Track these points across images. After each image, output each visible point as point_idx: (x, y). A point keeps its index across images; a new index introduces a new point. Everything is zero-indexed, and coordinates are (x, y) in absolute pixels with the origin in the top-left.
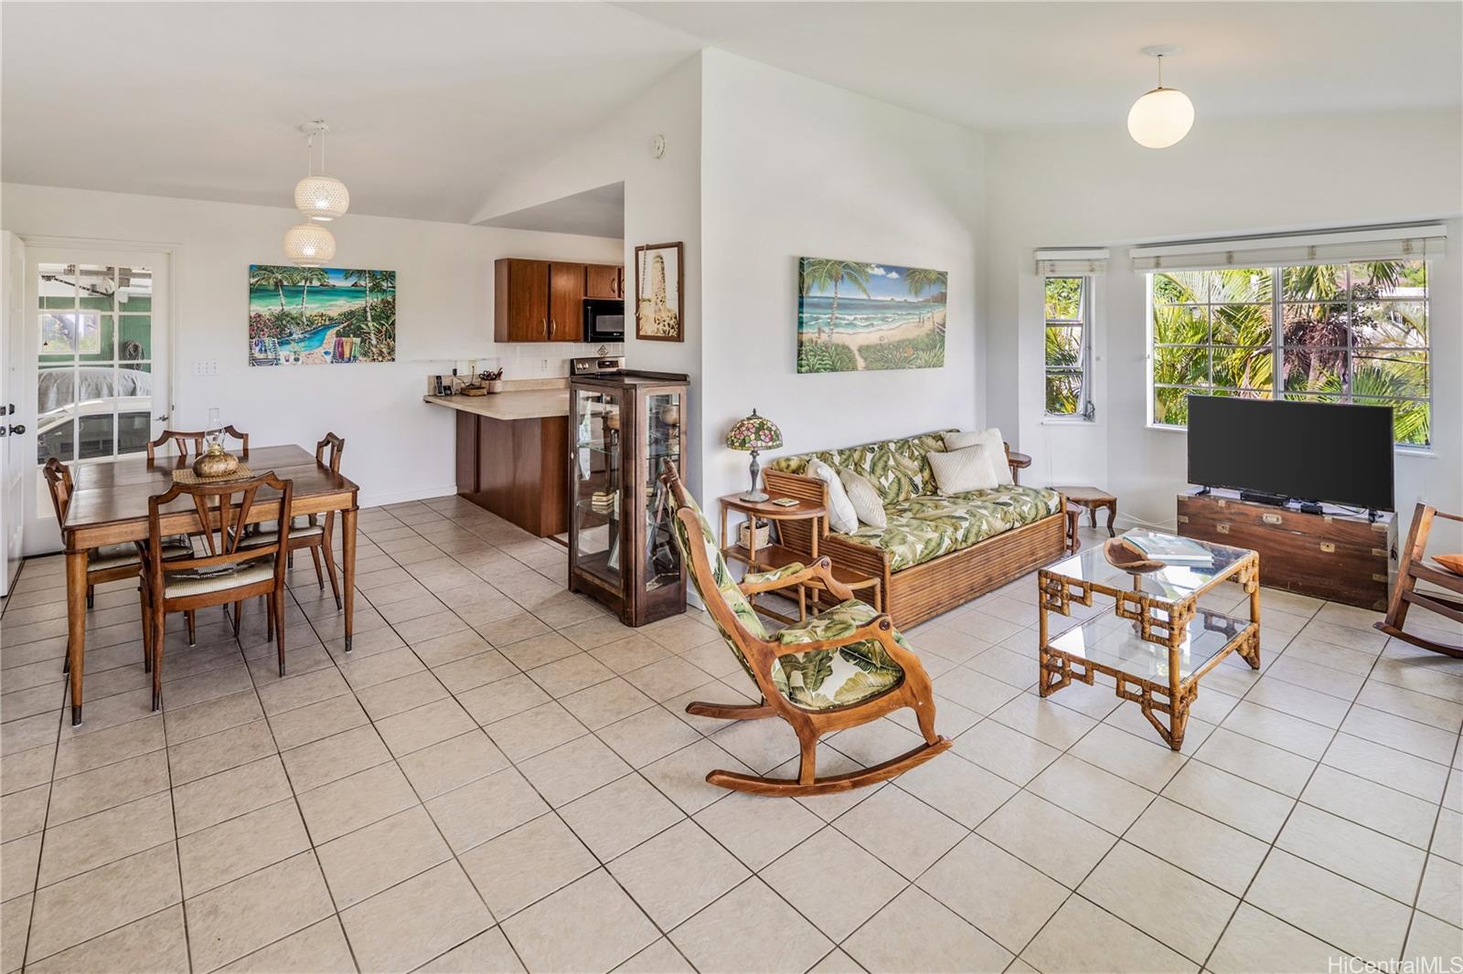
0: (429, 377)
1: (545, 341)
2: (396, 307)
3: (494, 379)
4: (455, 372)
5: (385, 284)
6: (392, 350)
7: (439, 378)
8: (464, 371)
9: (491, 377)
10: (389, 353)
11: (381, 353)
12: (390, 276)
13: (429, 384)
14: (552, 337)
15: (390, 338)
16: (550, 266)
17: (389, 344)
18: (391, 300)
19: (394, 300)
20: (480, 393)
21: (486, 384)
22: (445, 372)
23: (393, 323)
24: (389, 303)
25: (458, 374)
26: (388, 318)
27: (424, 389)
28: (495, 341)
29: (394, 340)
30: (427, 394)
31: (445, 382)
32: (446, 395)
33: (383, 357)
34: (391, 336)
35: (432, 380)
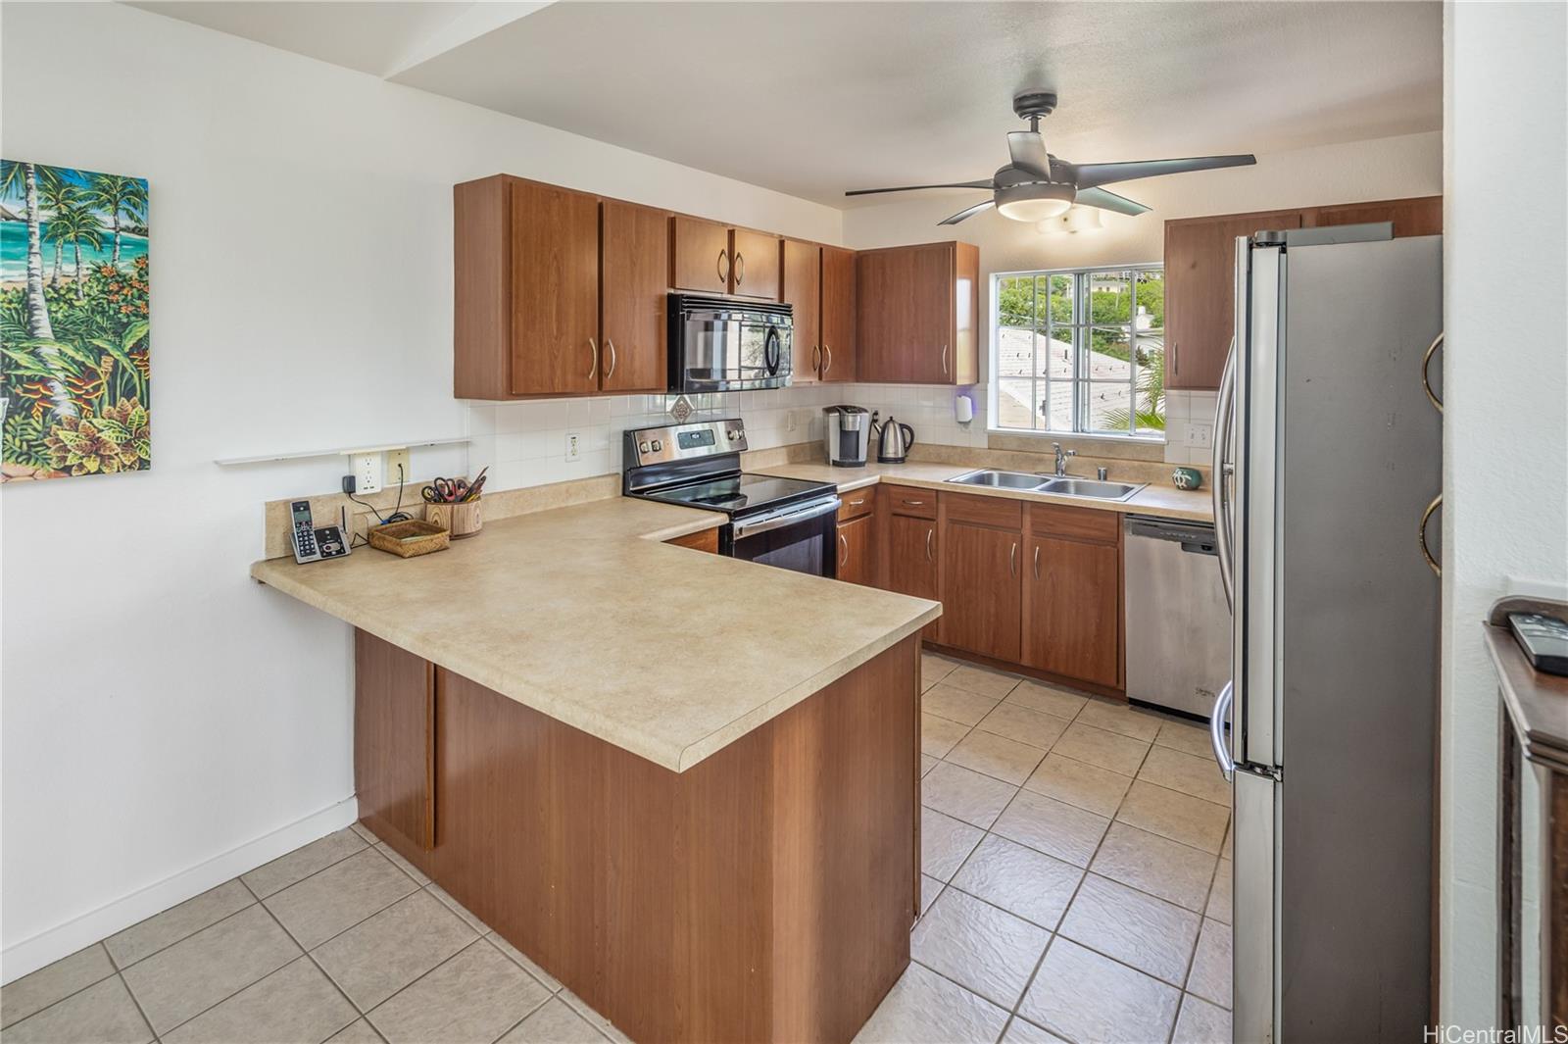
0: (270, 507)
1: (591, 394)
2: (152, 296)
3: (463, 499)
4: (349, 485)
5: (106, 220)
6: (136, 437)
7: (301, 507)
8: (373, 477)
9: (456, 493)
10: (127, 446)
11: (95, 447)
12: (132, 193)
13: (270, 524)
14: (608, 381)
15: (129, 393)
16: (600, 206)
17: (124, 417)
18: (133, 272)
19: (144, 272)
20: (431, 546)
21: (438, 513)
22: (318, 485)
23: (141, 348)
24: (123, 281)
25: (359, 491)
26: (120, 330)
27: (254, 541)
28: (459, 394)
29: (145, 400)
30: (263, 557)
31: (321, 518)
32: (327, 555)
33: (104, 459)
34: (132, 386)
35: (280, 513)
